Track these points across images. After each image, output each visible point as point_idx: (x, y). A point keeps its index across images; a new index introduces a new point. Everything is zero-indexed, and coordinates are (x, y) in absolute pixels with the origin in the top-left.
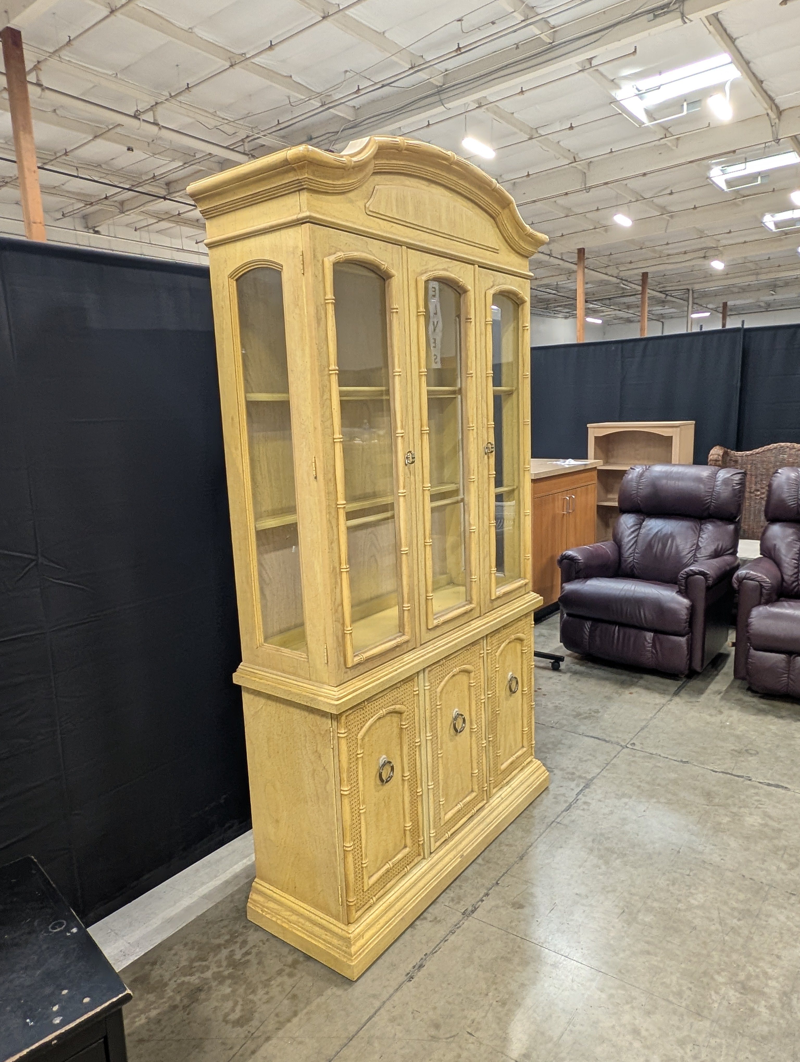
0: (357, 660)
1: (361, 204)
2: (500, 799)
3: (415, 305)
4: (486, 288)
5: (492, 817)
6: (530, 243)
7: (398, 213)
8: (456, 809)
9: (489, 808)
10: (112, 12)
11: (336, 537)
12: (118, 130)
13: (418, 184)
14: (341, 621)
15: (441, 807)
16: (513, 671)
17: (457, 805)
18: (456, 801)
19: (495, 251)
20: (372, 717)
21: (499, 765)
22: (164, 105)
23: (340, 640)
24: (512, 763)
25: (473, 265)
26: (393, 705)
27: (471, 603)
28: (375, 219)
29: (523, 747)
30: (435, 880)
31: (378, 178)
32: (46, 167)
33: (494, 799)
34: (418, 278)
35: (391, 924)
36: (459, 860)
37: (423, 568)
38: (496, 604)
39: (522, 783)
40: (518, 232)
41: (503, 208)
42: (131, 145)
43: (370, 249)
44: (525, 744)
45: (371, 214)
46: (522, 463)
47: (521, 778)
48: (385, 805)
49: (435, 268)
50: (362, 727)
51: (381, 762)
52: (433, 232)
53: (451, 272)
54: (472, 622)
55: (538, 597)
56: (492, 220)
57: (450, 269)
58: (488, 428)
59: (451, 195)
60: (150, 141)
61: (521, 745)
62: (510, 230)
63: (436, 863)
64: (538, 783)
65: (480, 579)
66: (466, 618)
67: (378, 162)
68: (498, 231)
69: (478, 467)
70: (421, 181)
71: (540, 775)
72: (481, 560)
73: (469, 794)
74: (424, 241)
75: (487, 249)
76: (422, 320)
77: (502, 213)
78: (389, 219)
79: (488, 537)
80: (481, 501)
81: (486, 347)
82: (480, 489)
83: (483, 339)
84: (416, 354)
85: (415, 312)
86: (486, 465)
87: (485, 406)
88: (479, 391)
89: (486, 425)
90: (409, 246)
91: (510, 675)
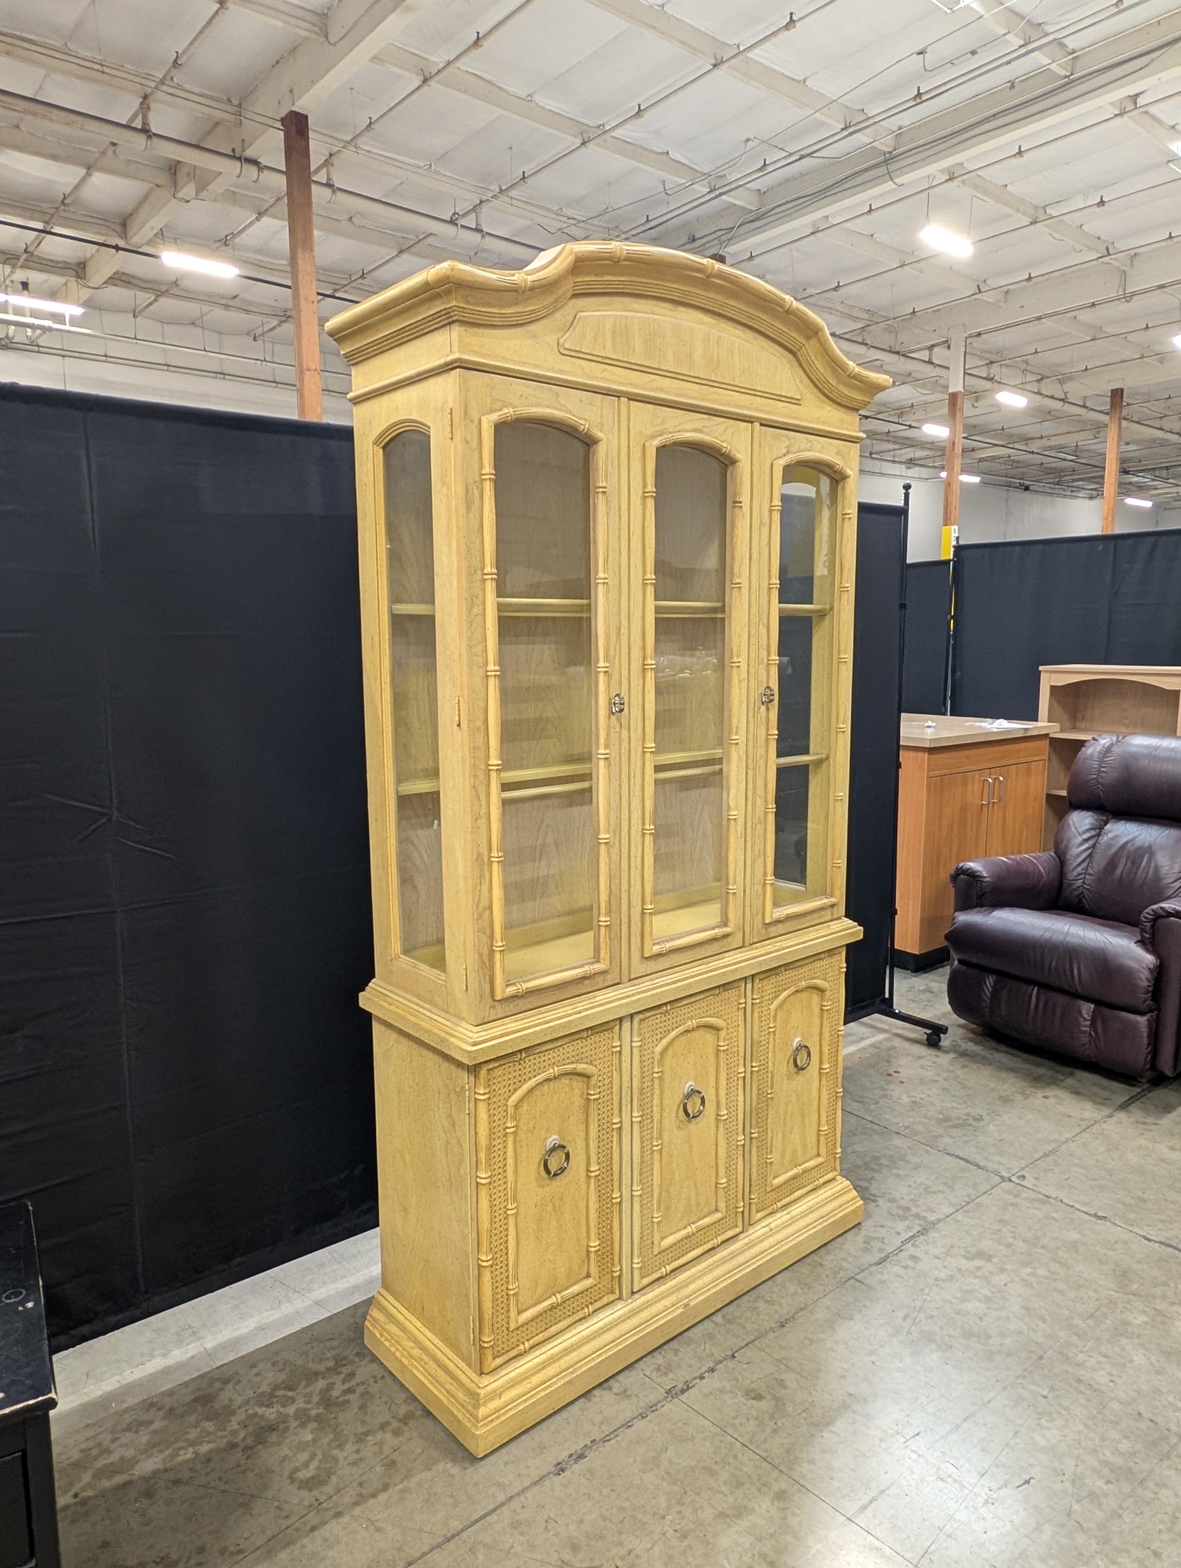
0: (511, 991)
1: (552, 339)
2: (767, 1229)
3: (641, 483)
4: (775, 457)
5: (748, 1254)
6: (858, 389)
7: (614, 348)
8: (683, 1233)
9: (746, 1241)
10: (425, 81)
11: (483, 811)
12: (430, 240)
13: (655, 308)
14: (488, 932)
15: (655, 1226)
16: (803, 1036)
17: (685, 1227)
18: (685, 1222)
19: (796, 402)
20: (535, 1076)
21: (769, 1179)
22: (491, 204)
23: (486, 959)
24: (794, 1178)
25: (752, 422)
26: (573, 1063)
27: (726, 925)
28: (573, 359)
29: (818, 1155)
30: (634, 1334)
31: (581, 302)
32: (337, 295)
33: (757, 1228)
34: (647, 444)
35: (550, 1386)
36: (681, 1310)
37: (639, 866)
38: (773, 931)
39: (811, 1211)
40: (834, 371)
41: (808, 338)
43: (563, 402)
44: (823, 1150)
45: (567, 353)
46: (834, 720)
47: (810, 1203)
48: (554, 1209)
49: (681, 427)
50: (516, 1090)
51: (549, 1143)
52: (676, 376)
53: (707, 434)
54: (726, 954)
55: (854, 927)
56: (790, 356)
57: (705, 430)
58: (768, 665)
59: (713, 321)
60: (472, 254)
61: (815, 1152)
62: (822, 371)
63: (640, 1309)
64: (841, 1215)
65: (744, 891)
66: (716, 947)
67: (577, 280)
68: (801, 372)
69: (748, 723)
70: (659, 303)
71: (845, 1204)
72: (749, 863)
73: (710, 1213)
74: (662, 390)
75: (779, 398)
76: (651, 504)
77: (807, 345)
78: (600, 359)
79: (762, 827)
80: (751, 773)
81: (769, 545)
82: (751, 755)
83: (765, 532)
84: (639, 553)
85: (640, 493)
86: (764, 721)
87: (765, 632)
88: (754, 609)
89: (765, 660)
90: (632, 398)
91: (796, 1041)
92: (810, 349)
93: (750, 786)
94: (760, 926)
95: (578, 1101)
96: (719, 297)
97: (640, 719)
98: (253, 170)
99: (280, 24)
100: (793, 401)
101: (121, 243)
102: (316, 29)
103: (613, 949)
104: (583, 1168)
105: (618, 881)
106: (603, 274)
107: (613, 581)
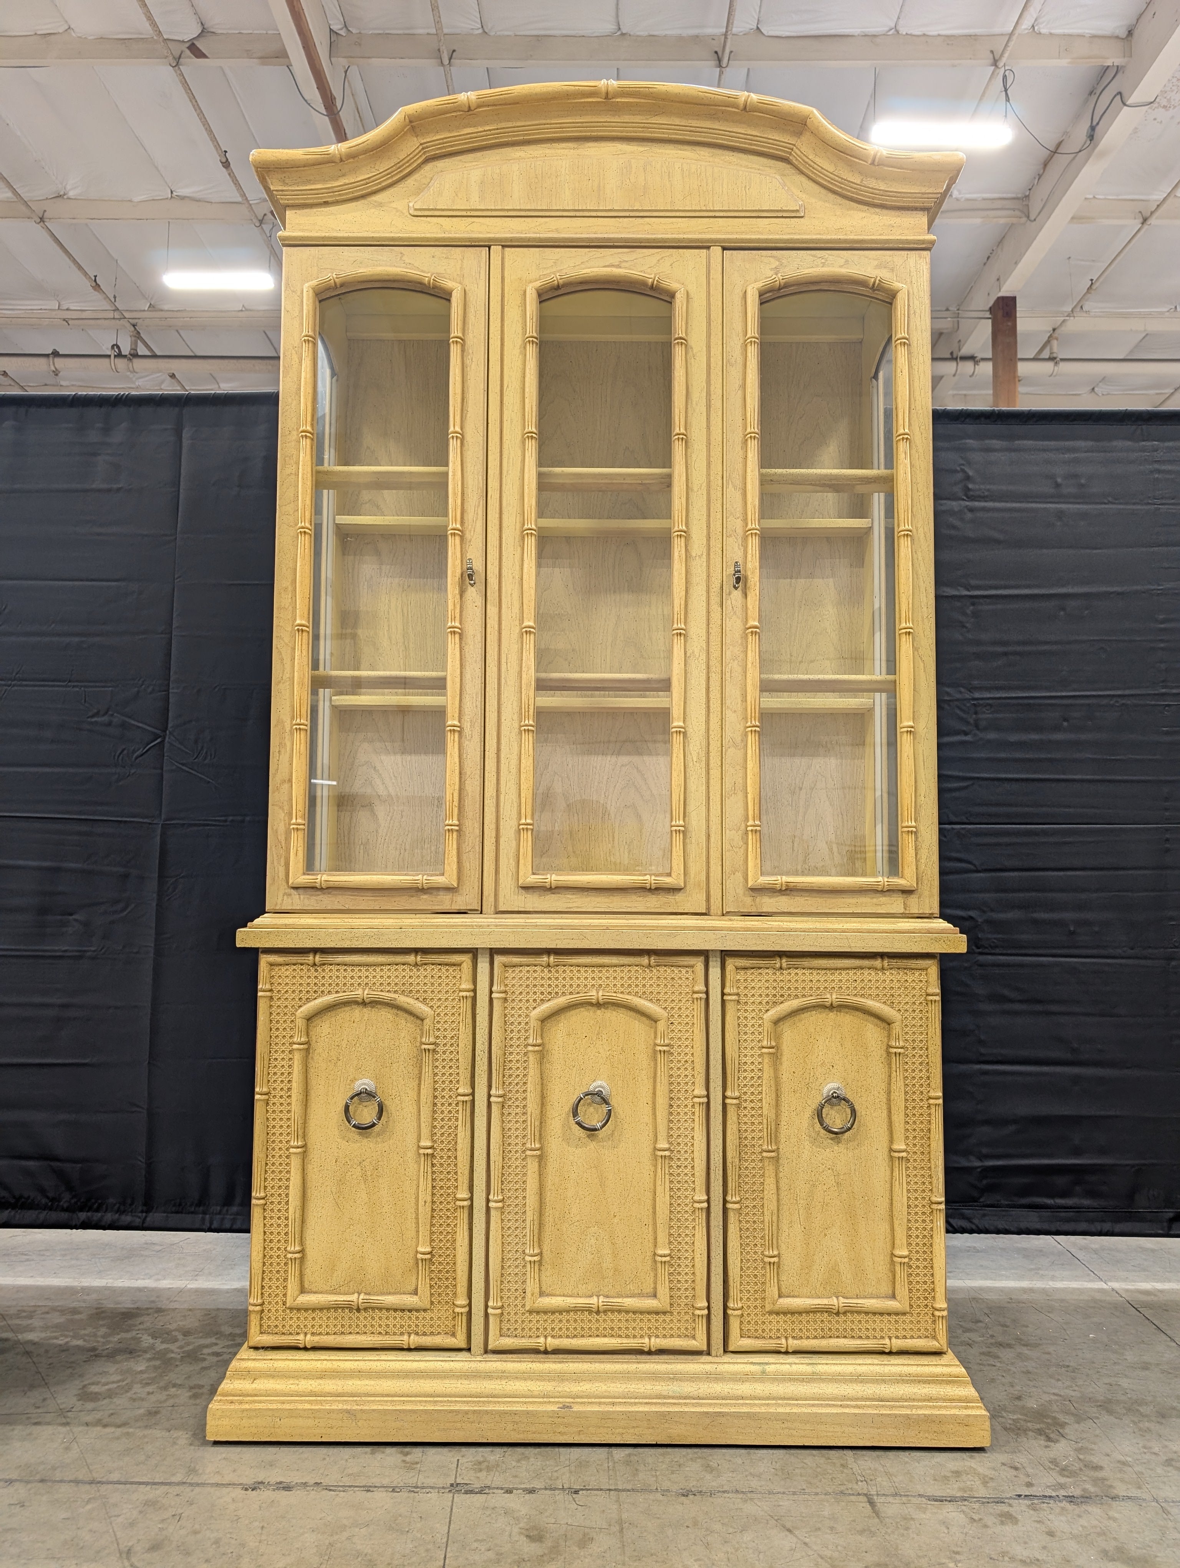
0: (307, 879)
1: (401, 205)
2: (760, 1370)
3: (520, 331)
4: (750, 283)
5: (704, 1388)
8: (583, 1300)
9: (708, 1367)
10: (1145, 220)
11: (287, 675)
13: (547, 151)
14: (286, 808)
16: (842, 1082)
17: (589, 1296)
18: (590, 1287)
19: (793, 214)
20: (337, 992)
21: (775, 1290)
23: (281, 838)
24: (831, 1312)
25: (708, 248)
26: (395, 992)
27: (668, 875)
28: (429, 219)
29: (890, 1296)
30: (468, 1402)
31: (441, 163)
33: (738, 1359)
34: (531, 289)
35: (321, 1402)
36: (554, 1408)
40: (850, 164)
41: (799, 134)
43: (407, 261)
44: (902, 1292)
45: (419, 213)
48: (364, 1176)
49: (584, 267)
50: (308, 1000)
51: (359, 1086)
52: (578, 214)
53: (627, 269)
54: (672, 917)
55: (953, 933)
56: (779, 164)
57: (624, 264)
58: (745, 539)
59: (641, 149)
61: (884, 1287)
62: (831, 168)
63: (488, 1376)
64: (927, 1412)
65: (708, 836)
66: (653, 902)
67: (422, 141)
68: (804, 179)
69: (708, 612)
70: (555, 145)
71: (945, 1400)
72: (716, 799)
73: (641, 1295)
74: (554, 231)
75: (758, 215)
76: (532, 352)
77: (799, 144)
78: (464, 213)
79: (741, 754)
80: (715, 678)
81: (744, 386)
82: (715, 653)
83: (735, 373)
84: (517, 407)
85: (519, 342)
86: (739, 611)
87: (738, 495)
88: (717, 468)
89: (740, 531)
90: (507, 244)
91: (829, 1087)
92: (804, 148)
93: (715, 694)
94: (740, 891)
95: (406, 1049)
96: (638, 119)
97: (516, 595)
98: (968, 366)
99: (978, 221)
100: (785, 214)
102: (1017, 213)
103: (466, 865)
104: (411, 1139)
105: (477, 782)
106: (458, 128)
107: (474, 437)
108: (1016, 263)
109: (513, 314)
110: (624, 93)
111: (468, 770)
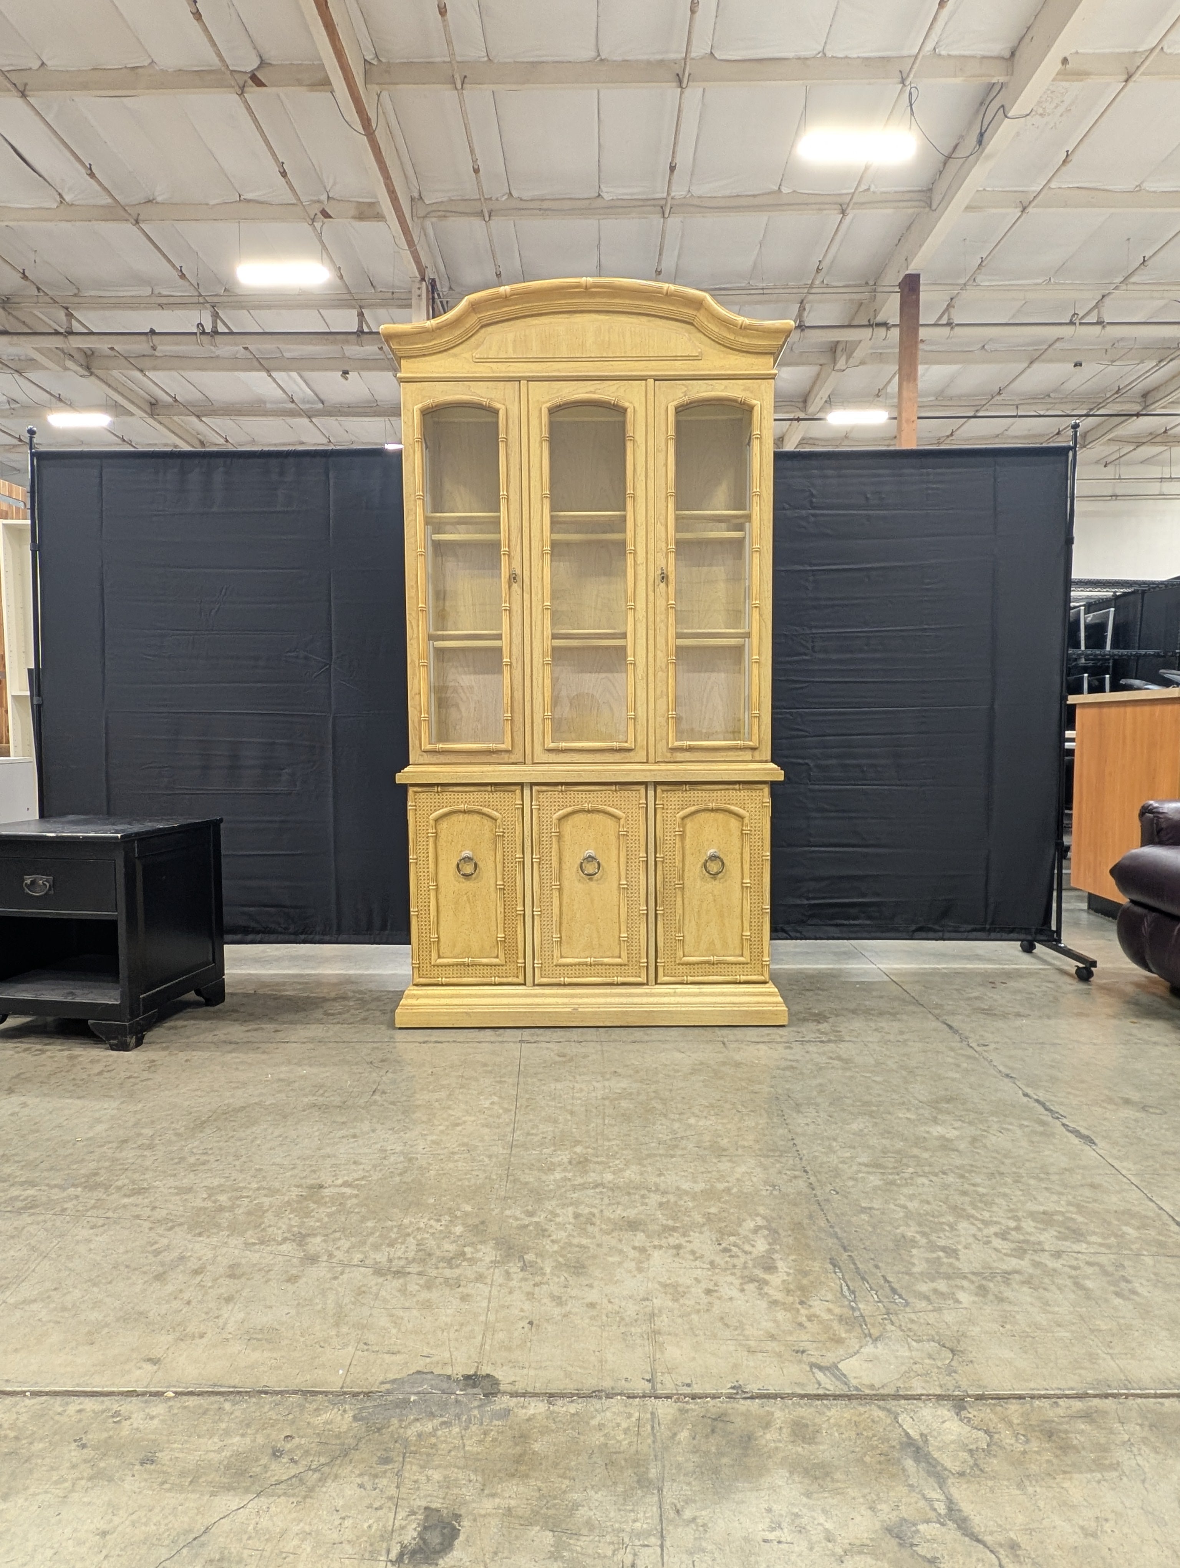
0: (431, 746)
1: (468, 355)
2: (672, 991)
3: (539, 432)
4: (669, 401)
6: (759, 337)
7: (514, 351)
8: (583, 960)
9: (647, 991)
10: (1024, 209)
11: (415, 635)
12: (1058, 345)
14: (418, 708)
16: (718, 849)
17: (586, 958)
18: (587, 952)
19: (696, 358)
20: (450, 806)
21: (679, 953)
22: (1111, 296)
24: (710, 964)
25: (646, 380)
26: (481, 806)
27: (627, 743)
28: (484, 364)
29: (742, 955)
30: (525, 1007)
31: (490, 329)
32: (979, 414)
33: (661, 987)
34: (541, 408)
35: (451, 1008)
36: (569, 1011)
37: (541, 686)
38: (678, 756)
39: (723, 994)
40: (729, 329)
41: (698, 309)
42: (1077, 360)
43: (473, 391)
44: (747, 954)
45: (478, 361)
46: (751, 599)
47: (729, 991)
48: (468, 900)
49: (574, 393)
50: (435, 810)
51: (464, 854)
52: (570, 360)
53: (599, 394)
54: (628, 765)
55: (777, 770)
56: (688, 326)
57: (595, 391)
58: (667, 554)
59: (607, 318)
60: (1108, 346)
61: (737, 951)
62: (717, 330)
64: (756, 1009)
65: (647, 721)
66: (617, 757)
67: (481, 316)
68: (699, 335)
69: (647, 596)
70: (556, 316)
71: (766, 1003)
72: (652, 700)
73: (613, 957)
74: (559, 371)
75: (675, 358)
76: (546, 446)
77: (698, 315)
78: (505, 361)
79: (665, 675)
80: (651, 632)
81: (666, 465)
82: (651, 619)
83: (661, 456)
84: (538, 478)
85: (538, 439)
86: (664, 595)
87: (663, 529)
88: (651, 513)
89: (664, 549)
90: (530, 379)
91: (711, 852)
92: (701, 317)
93: (651, 642)
94: (665, 750)
95: (488, 835)
96: (604, 300)
97: (540, 587)
98: (882, 331)
99: (890, 211)
100: (692, 358)
101: (802, 416)
102: (923, 204)
103: (516, 738)
104: (492, 881)
105: (521, 693)
106: (499, 308)
107: (514, 497)
108: (921, 246)
109: (534, 422)
110: (596, 285)
111: (515, 686)
